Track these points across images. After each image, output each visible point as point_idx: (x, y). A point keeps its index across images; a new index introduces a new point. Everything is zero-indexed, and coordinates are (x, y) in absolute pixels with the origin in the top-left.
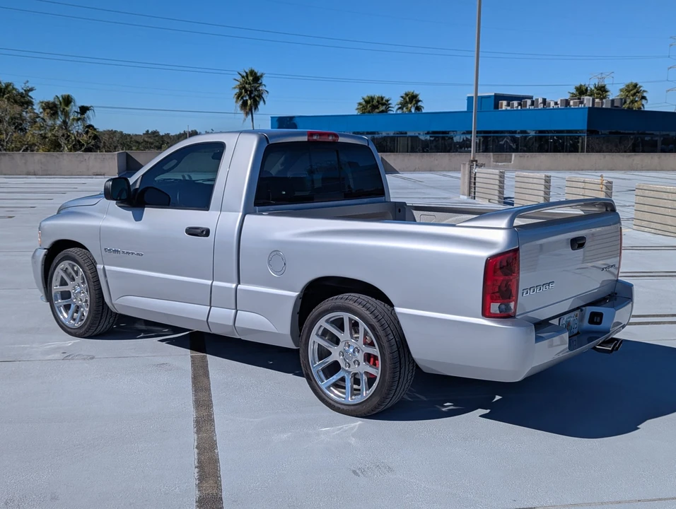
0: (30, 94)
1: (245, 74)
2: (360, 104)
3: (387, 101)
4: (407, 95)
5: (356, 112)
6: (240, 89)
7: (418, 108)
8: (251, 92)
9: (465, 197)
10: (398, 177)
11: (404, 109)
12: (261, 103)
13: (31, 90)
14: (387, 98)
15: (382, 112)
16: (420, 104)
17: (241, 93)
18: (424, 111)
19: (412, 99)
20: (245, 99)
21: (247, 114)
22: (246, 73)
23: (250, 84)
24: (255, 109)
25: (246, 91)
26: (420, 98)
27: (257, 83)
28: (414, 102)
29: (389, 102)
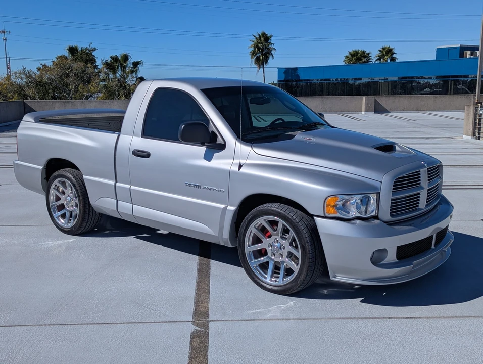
0: (94, 53)
1: (258, 37)
2: (347, 57)
3: (368, 54)
4: (384, 49)
5: (343, 63)
6: (255, 47)
7: (393, 59)
8: (263, 50)
9: (469, 138)
10: (391, 116)
11: (382, 60)
12: (271, 58)
13: (94, 50)
14: (367, 52)
15: (365, 62)
16: (394, 55)
17: (255, 50)
18: (397, 61)
19: (388, 52)
20: (258, 55)
21: (259, 67)
22: (259, 35)
23: (262, 43)
24: (266, 63)
25: (259, 49)
26: (394, 51)
27: (267, 43)
28: (390, 54)
29: (370, 55)
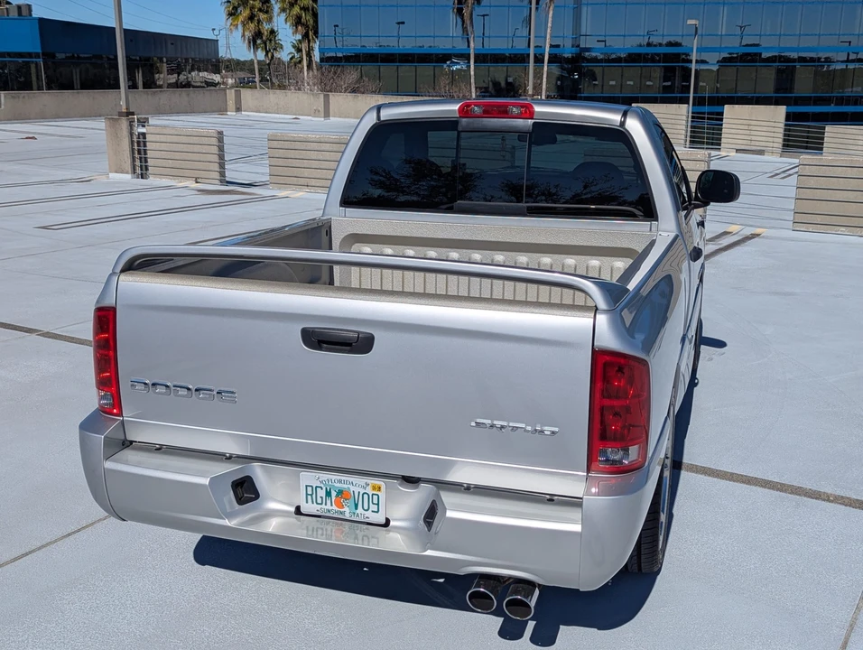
9: (128, 177)
